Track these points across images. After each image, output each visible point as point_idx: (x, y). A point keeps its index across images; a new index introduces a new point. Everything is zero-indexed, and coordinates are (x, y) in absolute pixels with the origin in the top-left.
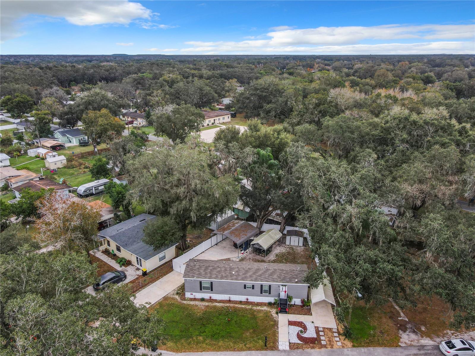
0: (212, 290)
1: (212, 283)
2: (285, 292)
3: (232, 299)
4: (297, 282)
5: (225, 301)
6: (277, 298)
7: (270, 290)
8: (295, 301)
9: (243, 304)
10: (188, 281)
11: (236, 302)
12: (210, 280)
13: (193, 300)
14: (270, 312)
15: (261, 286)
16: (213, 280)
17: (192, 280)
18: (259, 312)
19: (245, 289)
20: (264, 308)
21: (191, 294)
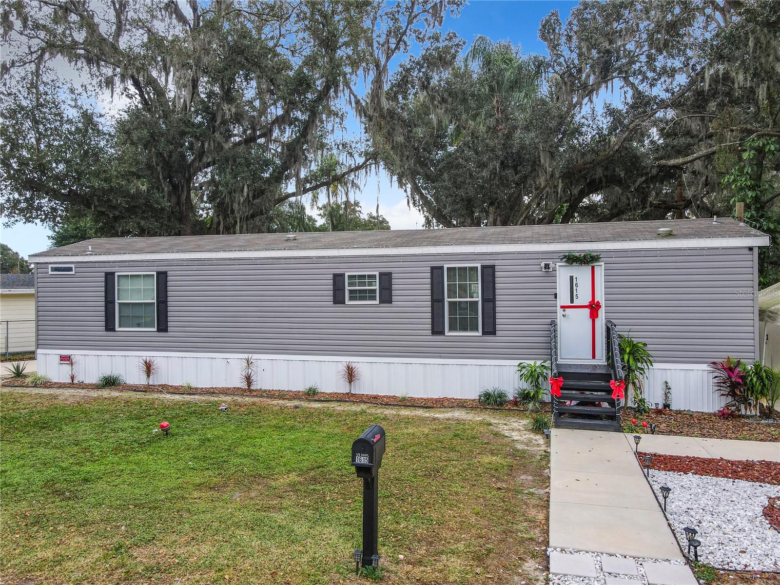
0: (163, 327)
1: (162, 278)
2: (594, 315)
3: (262, 382)
4: (670, 235)
5: (225, 391)
6: (538, 363)
7: (493, 300)
8: (666, 383)
9: (320, 401)
10: (50, 273)
11: (282, 395)
12: (154, 261)
13: (61, 386)
14: (490, 424)
15: (432, 278)
16: (167, 260)
17: (70, 269)
18: (408, 421)
19: (339, 308)
20: (449, 415)
21: (61, 360)
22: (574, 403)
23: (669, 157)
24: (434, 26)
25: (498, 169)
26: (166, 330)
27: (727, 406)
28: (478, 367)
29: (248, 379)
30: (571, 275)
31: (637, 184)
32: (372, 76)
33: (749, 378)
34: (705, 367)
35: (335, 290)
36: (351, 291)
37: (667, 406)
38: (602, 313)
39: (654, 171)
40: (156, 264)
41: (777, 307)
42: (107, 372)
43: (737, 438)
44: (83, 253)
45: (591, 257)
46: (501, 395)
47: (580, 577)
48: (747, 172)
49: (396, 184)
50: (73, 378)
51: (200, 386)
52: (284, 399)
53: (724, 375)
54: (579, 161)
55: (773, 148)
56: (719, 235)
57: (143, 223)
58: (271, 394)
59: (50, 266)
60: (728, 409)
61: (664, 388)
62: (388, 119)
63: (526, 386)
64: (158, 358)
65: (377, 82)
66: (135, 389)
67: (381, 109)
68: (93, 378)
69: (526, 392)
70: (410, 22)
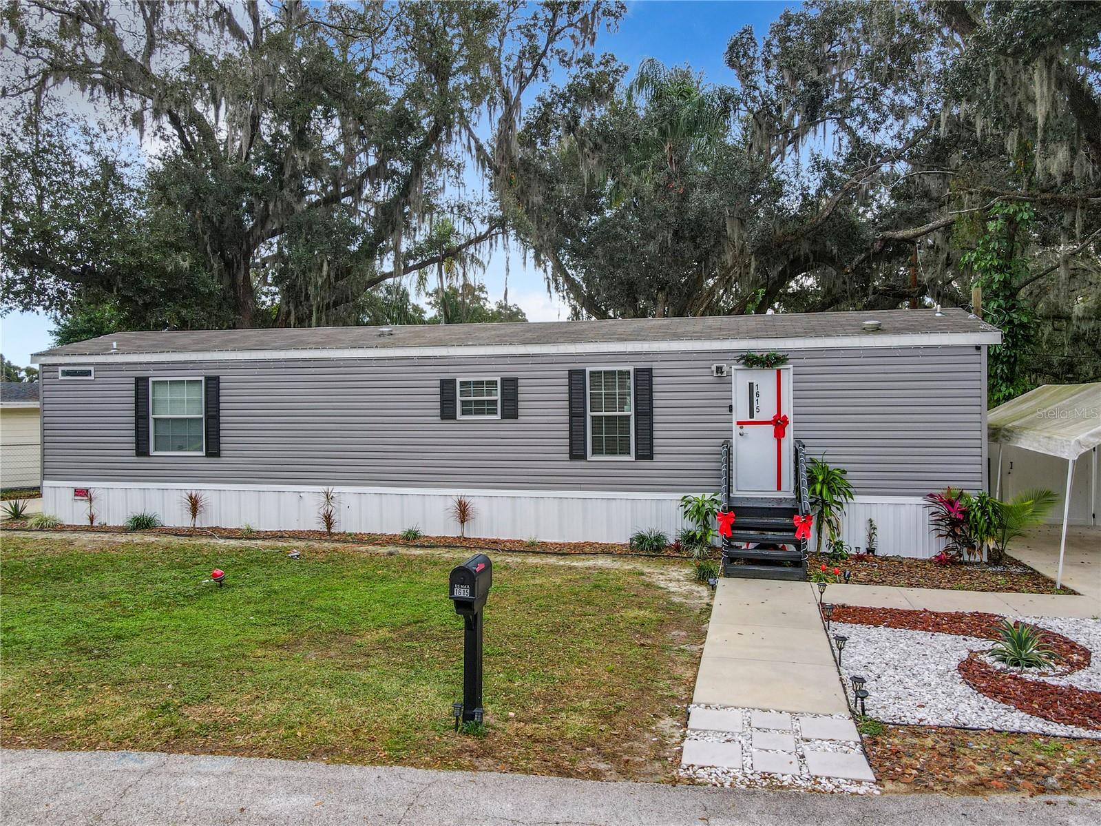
0: (213, 450)
1: (213, 385)
2: (779, 434)
3: (346, 523)
4: (877, 330)
5: (297, 535)
6: (708, 496)
7: (650, 414)
8: (871, 521)
9: (422, 546)
10: (61, 378)
11: (373, 540)
12: (201, 362)
13: (76, 529)
14: (642, 574)
15: (570, 385)
16: (220, 361)
17: (88, 373)
18: (535, 571)
19: (448, 425)
20: (590, 563)
21: (75, 495)
22: (752, 546)
23: (897, 228)
24: (584, 46)
25: (670, 242)
26: (218, 455)
27: (946, 551)
28: (629, 502)
29: (328, 519)
30: (751, 381)
31: (854, 263)
32: (499, 112)
33: (973, 513)
34: (919, 500)
35: (442, 402)
36: (463, 403)
37: (871, 551)
38: (790, 431)
39: (877, 246)
40: (204, 366)
41: (1015, 423)
42: (138, 511)
43: (952, 588)
44: (106, 351)
45: (775, 358)
46: (659, 538)
47: (723, 732)
48: (993, 248)
49: (531, 262)
50: (92, 519)
51: (262, 529)
52: (374, 545)
53: (943, 510)
54: (778, 232)
55: (1026, 216)
56: (940, 330)
57: (184, 312)
58: (358, 539)
59: (60, 369)
60: (947, 553)
61: (868, 529)
62: (521, 171)
63: (691, 526)
64: (208, 492)
65: (505, 121)
66: (177, 532)
67: (512, 159)
68: (119, 518)
69: (691, 534)
70: (551, 40)
